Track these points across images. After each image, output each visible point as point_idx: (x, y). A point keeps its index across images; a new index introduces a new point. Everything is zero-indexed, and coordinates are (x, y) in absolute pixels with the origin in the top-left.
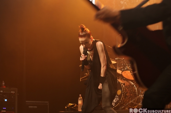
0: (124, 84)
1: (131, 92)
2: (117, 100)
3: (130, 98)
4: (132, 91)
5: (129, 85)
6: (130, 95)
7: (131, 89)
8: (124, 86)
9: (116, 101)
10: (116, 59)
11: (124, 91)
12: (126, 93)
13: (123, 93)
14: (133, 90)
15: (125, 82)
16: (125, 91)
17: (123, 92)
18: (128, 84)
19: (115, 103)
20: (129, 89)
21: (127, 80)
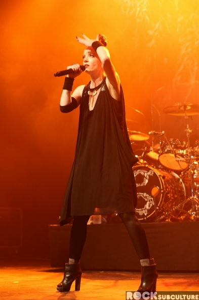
0: (164, 177)
1: (175, 191)
2: (151, 205)
3: (173, 202)
4: (176, 189)
5: (171, 179)
6: (173, 196)
7: (175, 187)
8: (163, 181)
9: (149, 206)
10: (150, 133)
11: (163, 189)
12: (167, 194)
13: (163, 193)
14: (178, 188)
15: (165, 173)
16: (166, 189)
17: (162, 191)
18: (170, 177)
19: (148, 210)
20: (172, 186)
21: (168, 170)
